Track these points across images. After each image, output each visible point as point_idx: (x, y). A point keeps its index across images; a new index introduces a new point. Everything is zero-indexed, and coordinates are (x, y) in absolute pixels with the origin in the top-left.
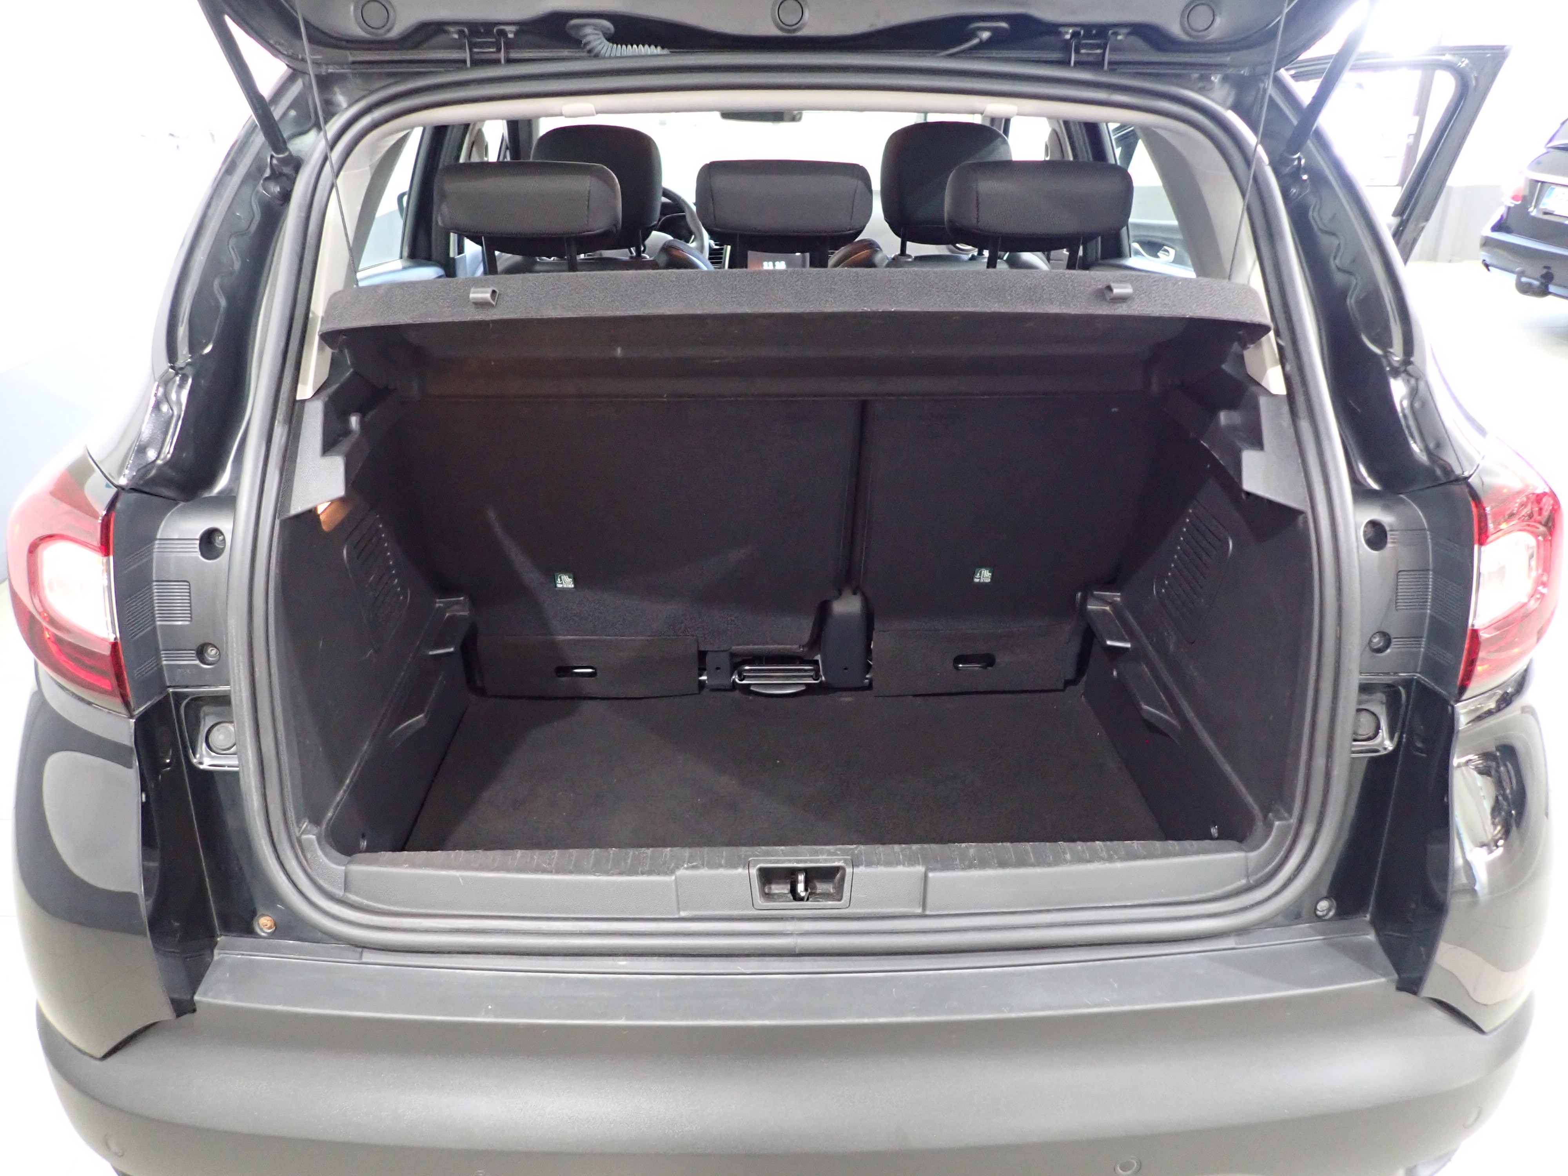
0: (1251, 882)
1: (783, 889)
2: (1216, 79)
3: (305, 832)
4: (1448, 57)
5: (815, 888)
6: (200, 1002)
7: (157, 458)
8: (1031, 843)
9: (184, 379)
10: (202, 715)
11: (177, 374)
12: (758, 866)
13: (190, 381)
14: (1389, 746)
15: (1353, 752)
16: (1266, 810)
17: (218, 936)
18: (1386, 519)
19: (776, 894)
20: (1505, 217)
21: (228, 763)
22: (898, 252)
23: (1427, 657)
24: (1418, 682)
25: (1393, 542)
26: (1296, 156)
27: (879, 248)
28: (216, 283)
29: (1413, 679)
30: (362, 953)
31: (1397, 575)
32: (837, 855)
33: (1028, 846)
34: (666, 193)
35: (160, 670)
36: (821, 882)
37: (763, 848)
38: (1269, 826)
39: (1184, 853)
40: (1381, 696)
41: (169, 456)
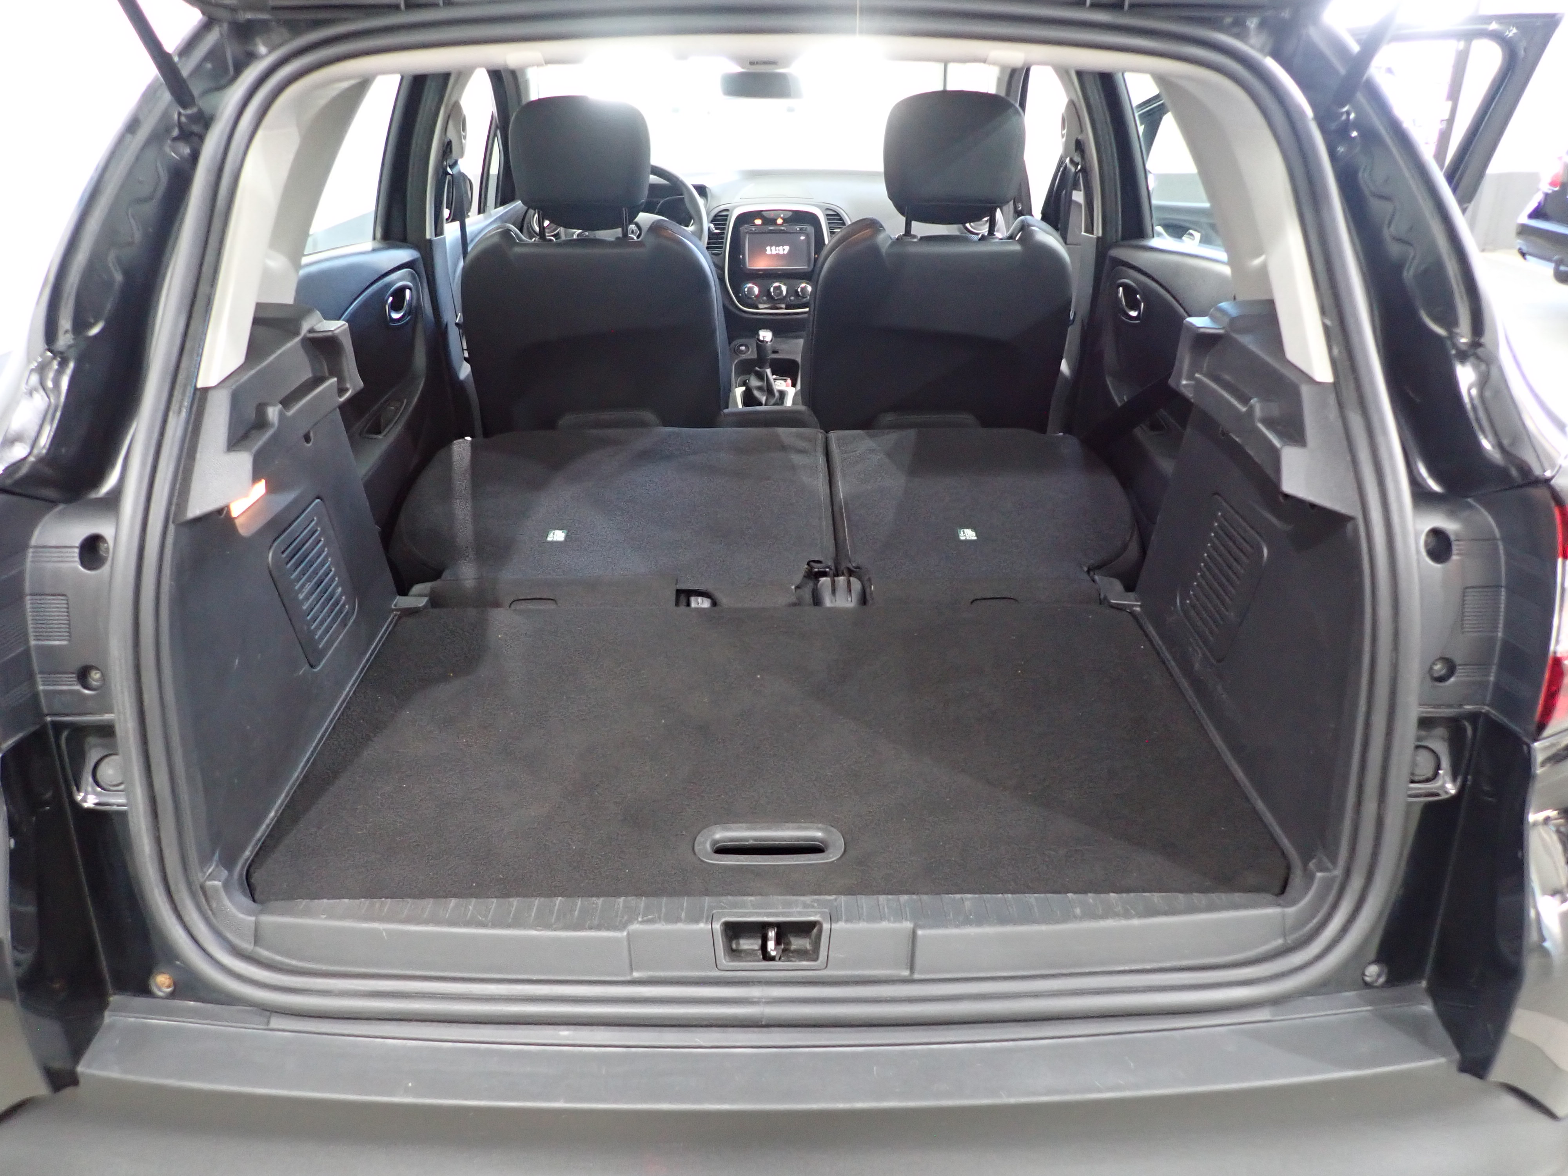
0: (1289, 942)
1: (752, 944)
2: (1252, 23)
3: (211, 877)
4: (1494, 26)
5: (789, 943)
6: (82, 1073)
7: (30, 454)
8: (1036, 895)
9: (63, 364)
10: (87, 747)
11: (54, 358)
12: (723, 920)
13: (72, 365)
14: (1451, 789)
15: (1410, 796)
16: (1306, 857)
17: (110, 996)
18: (1450, 526)
19: (745, 951)
20: (1542, 204)
21: (117, 801)
22: (903, 232)
23: (1497, 686)
24: (1487, 715)
25: (1458, 554)
26: (1346, 109)
27: (883, 228)
28: (111, 257)
29: (1481, 712)
30: (270, 1017)
31: (1464, 593)
32: (813, 907)
33: (1031, 898)
34: (657, 172)
35: (35, 696)
36: (796, 937)
37: (730, 898)
38: (1309, 877)
39: (1211, 908)
40: (1441, 731)
41: (44, 451)
